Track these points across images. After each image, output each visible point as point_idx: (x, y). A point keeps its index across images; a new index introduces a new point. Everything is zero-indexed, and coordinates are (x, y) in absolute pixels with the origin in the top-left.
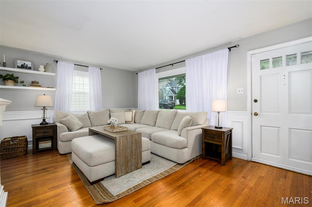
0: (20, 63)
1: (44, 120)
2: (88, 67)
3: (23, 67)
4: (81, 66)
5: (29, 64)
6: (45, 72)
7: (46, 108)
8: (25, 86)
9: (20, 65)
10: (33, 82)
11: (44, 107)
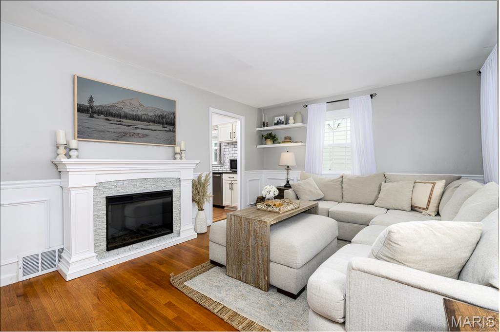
0: (276, 119)
1: (288, 182)
2: (348, 99)
3: (279, 123)
4: (338, 101)
5: (282, 118)
6: (294, 123)
7: (290, 167)
8: (280, 143)
9: (276, 122)
10: (285, 138)
11: (288, 167)
